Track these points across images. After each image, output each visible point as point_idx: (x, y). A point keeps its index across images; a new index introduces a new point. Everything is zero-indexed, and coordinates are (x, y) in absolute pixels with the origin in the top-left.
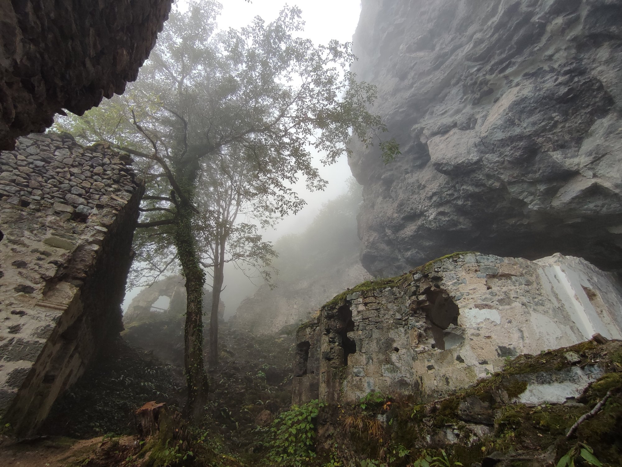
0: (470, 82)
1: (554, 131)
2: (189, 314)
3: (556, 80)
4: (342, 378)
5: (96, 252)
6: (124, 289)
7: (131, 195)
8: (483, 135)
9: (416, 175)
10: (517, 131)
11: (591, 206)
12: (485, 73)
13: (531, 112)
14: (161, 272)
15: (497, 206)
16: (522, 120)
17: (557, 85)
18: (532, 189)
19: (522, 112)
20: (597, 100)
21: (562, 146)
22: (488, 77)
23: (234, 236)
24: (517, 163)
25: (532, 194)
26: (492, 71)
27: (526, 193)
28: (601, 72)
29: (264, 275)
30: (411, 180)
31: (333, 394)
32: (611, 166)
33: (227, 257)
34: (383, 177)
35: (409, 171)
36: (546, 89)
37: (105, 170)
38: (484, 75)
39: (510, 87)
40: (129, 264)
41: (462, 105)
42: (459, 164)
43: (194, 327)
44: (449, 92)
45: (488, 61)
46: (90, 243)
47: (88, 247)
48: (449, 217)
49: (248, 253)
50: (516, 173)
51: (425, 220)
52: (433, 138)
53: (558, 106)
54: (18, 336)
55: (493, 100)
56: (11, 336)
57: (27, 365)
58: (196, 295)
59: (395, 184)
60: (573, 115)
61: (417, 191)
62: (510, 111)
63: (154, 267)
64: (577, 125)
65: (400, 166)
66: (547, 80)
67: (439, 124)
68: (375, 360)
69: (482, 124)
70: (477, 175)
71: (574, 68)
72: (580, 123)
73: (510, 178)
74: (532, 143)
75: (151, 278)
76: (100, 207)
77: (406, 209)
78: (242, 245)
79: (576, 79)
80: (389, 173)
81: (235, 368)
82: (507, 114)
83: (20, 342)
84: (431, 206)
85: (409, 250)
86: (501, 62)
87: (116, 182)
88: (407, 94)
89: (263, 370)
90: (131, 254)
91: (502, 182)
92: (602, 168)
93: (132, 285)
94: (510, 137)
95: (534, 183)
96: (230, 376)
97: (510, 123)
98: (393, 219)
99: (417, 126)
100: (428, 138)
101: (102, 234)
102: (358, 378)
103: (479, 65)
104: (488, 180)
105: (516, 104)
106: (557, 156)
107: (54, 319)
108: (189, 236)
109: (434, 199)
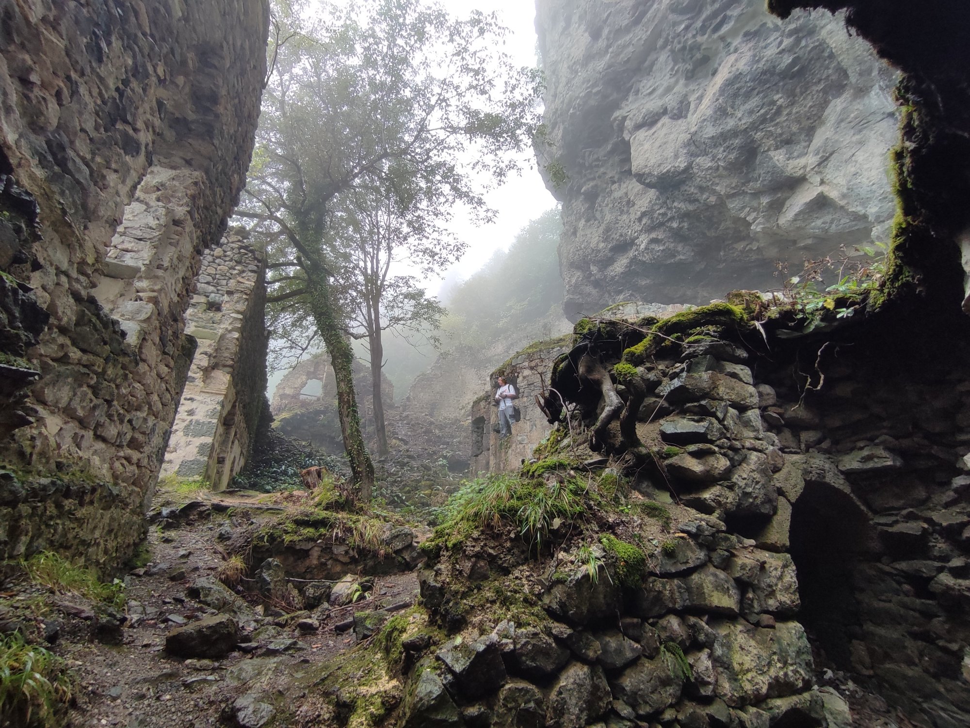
0: (678, 46)
1: (778, 120)
2: (340, 395)
3: (781, 43)
4: (508, 447)
5: (237, 339)
6: (265, 374)
7: (256, 275)
8: (693, 130)
9: (625, 185)
10: (731, 123)
11: (819, 222)
12: (694, 32)
13: (748, 96)
14: (303, 350)
15: (721, 227)
16: (736, 107)
17: (780, 53)
18: (755, 204)
19: (735, 95)
20: (830, 71)
21: (787, 142)
22: (699, 39)
23: (388, 294)
24: (734, 167)
25: (755, 209)
26: (703, 30)
27: (748, 209)
28: (831, 32)
29: (432, 341)
30: (617, 194)
31: (499, 464)
32: (837, 168)
33: (383, 322)
34: (582, 191)
35: (616, 179)
36: (765, 59)
37: (225, 252)
38: (694, 36)
39: (729, 54)
40: (266, 346)
41: (673, 80)
42: (663, 174)
43: (349, 407)
44: (657, 59)
45: (700, 12)
46: (230, 331)
47: (229, 336)
48: (664, 244)
49: (409, 316)
50: (734, 181)
51: (637, 250)
52: (638, 133)
53: (781, 84)
54: (194, 418)
55: (711, 73)
56: (190, 418)
57: (209, 440)
58: (344, 373)
59: (600, 199)
60: (802, 94)
61: (625, 209)
62: (720, 95)
63: (293, 345)
64: (807, 109)
65: (605, 173)
66: (769, 44)
67: (644, 110)
68: (538, 426)
69: (695, 111)
70: (686, 188)
71: (801, 25)
72: (811, 107)
73: (728, 190)
74: (749, 141)
75: (293, 359)
76: (230, 293)
77: (614, 236)
78: (400, 305)
79: (803, 43)
80: (592, 184)
81: (409, 457)
82: (717, 100)
83: (198, 423)
84: (641, 231)
85: (620, 292)
86: (715, 15)
87: (238, 262)
88: (601, 65)
89: (445, 457)
90: (266, 333)
91: (720, 197)
92: (830, 173)
93: (273, 368)
94: (722, 134)
95: (756, 195)
96: (403, 465)
97: (722, 113)
98: (599, 251)
99: (617, 114)
100: (631, 133)
101: (238, 322)
102: (521, 446)
103: (688, 19)
104: (702, 194)
105: (729, 85)
106: (778, 157)
107: (218, 403)
108: (327, 306)
109: (644, 221)
